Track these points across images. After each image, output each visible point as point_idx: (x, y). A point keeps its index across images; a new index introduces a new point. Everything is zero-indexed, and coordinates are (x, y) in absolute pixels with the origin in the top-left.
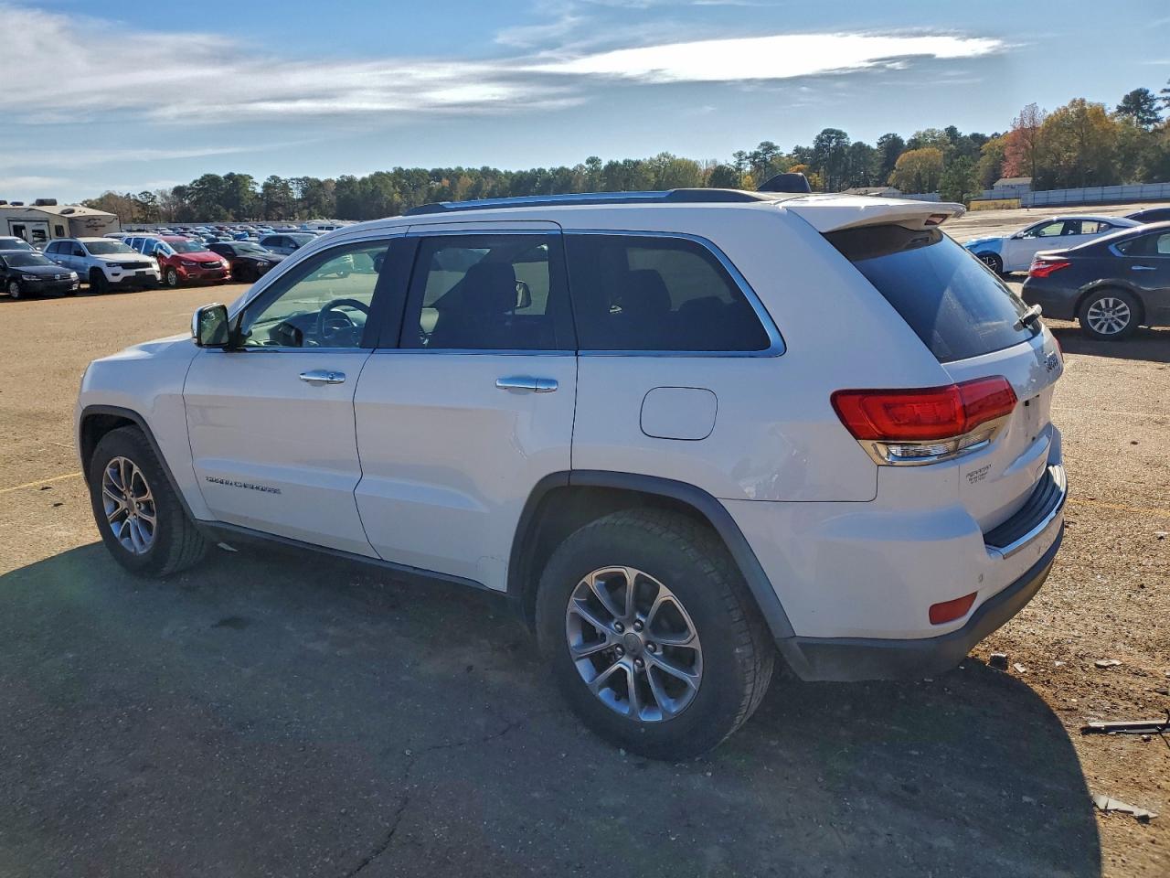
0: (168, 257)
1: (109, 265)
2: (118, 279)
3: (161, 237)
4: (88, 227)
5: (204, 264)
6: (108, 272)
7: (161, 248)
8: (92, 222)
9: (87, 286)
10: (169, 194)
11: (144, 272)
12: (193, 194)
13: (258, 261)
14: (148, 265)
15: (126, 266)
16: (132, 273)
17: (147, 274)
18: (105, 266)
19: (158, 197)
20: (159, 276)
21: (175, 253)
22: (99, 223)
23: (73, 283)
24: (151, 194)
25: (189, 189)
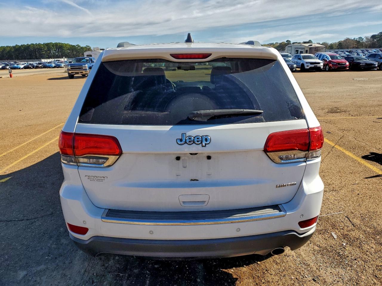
0: (328, 61)
1: (307, 63)
2: (308, 68)
3: (328, 54)
4: (315, 50)
5: (339, 64)
6: (306, 65)
7: (327, 58)
8: (317, 49)
9: (299, 69)
10: (369, 38)
11: (317, 66)
12: (378, 37)
13: (361, 63)
14: (319, 63)
15: (312, 63)
16: (313, 66)
17: (318, 66)
18: (305, 63)
19: (364, 39)
20: (322, 67)
21: (330, 59)
22: (319, 49)
23: (294, 68)
24: (362, 38)
25: (377, 36)
